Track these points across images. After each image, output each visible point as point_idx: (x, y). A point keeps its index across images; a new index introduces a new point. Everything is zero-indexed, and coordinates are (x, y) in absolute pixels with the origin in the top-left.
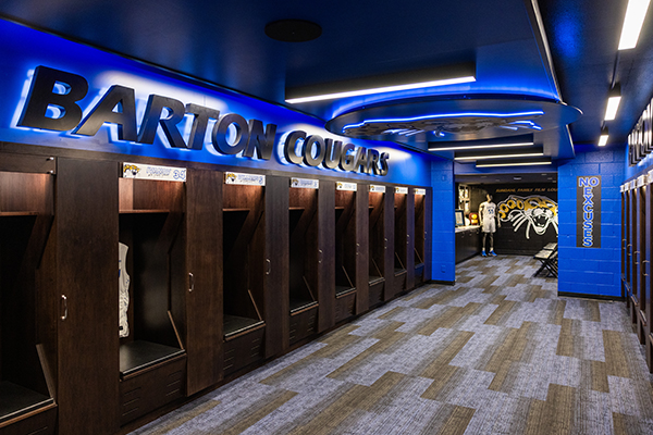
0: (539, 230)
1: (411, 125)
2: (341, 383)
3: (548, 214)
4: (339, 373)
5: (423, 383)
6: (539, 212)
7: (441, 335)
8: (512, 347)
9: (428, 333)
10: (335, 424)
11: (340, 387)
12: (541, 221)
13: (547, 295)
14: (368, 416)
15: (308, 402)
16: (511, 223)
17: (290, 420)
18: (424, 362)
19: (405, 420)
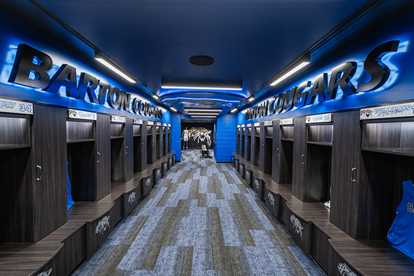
0: (202, 140)
1: (190, 101)
2: (164, 208)
3: (205, 134)
4: (160, 204)
5: (195, 202)
6: (202, 134)
7: (188, 182)
8: (214, 183)
9: (184, 182)
10: (173, 225)
11: (165, 210)
12: (203, 136)
13: (213, 163)
14: (184, 219)
15: (156, 219)
16: (192, 137)
17: (153, 228)
18: (190, 193)
19: (198, 217)
